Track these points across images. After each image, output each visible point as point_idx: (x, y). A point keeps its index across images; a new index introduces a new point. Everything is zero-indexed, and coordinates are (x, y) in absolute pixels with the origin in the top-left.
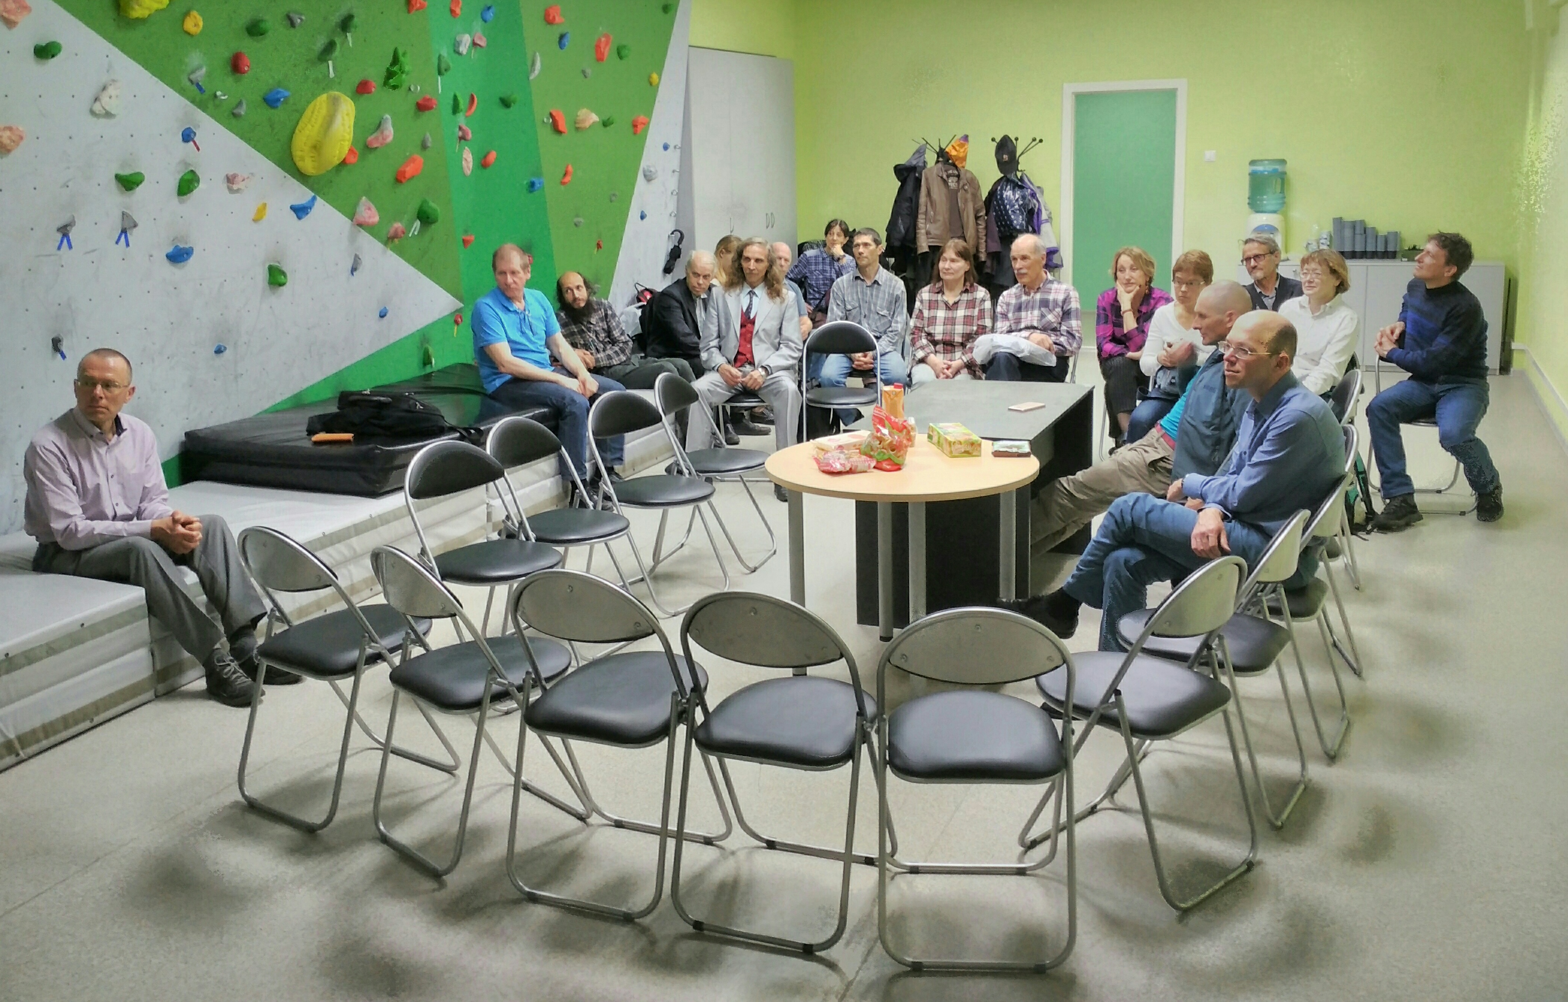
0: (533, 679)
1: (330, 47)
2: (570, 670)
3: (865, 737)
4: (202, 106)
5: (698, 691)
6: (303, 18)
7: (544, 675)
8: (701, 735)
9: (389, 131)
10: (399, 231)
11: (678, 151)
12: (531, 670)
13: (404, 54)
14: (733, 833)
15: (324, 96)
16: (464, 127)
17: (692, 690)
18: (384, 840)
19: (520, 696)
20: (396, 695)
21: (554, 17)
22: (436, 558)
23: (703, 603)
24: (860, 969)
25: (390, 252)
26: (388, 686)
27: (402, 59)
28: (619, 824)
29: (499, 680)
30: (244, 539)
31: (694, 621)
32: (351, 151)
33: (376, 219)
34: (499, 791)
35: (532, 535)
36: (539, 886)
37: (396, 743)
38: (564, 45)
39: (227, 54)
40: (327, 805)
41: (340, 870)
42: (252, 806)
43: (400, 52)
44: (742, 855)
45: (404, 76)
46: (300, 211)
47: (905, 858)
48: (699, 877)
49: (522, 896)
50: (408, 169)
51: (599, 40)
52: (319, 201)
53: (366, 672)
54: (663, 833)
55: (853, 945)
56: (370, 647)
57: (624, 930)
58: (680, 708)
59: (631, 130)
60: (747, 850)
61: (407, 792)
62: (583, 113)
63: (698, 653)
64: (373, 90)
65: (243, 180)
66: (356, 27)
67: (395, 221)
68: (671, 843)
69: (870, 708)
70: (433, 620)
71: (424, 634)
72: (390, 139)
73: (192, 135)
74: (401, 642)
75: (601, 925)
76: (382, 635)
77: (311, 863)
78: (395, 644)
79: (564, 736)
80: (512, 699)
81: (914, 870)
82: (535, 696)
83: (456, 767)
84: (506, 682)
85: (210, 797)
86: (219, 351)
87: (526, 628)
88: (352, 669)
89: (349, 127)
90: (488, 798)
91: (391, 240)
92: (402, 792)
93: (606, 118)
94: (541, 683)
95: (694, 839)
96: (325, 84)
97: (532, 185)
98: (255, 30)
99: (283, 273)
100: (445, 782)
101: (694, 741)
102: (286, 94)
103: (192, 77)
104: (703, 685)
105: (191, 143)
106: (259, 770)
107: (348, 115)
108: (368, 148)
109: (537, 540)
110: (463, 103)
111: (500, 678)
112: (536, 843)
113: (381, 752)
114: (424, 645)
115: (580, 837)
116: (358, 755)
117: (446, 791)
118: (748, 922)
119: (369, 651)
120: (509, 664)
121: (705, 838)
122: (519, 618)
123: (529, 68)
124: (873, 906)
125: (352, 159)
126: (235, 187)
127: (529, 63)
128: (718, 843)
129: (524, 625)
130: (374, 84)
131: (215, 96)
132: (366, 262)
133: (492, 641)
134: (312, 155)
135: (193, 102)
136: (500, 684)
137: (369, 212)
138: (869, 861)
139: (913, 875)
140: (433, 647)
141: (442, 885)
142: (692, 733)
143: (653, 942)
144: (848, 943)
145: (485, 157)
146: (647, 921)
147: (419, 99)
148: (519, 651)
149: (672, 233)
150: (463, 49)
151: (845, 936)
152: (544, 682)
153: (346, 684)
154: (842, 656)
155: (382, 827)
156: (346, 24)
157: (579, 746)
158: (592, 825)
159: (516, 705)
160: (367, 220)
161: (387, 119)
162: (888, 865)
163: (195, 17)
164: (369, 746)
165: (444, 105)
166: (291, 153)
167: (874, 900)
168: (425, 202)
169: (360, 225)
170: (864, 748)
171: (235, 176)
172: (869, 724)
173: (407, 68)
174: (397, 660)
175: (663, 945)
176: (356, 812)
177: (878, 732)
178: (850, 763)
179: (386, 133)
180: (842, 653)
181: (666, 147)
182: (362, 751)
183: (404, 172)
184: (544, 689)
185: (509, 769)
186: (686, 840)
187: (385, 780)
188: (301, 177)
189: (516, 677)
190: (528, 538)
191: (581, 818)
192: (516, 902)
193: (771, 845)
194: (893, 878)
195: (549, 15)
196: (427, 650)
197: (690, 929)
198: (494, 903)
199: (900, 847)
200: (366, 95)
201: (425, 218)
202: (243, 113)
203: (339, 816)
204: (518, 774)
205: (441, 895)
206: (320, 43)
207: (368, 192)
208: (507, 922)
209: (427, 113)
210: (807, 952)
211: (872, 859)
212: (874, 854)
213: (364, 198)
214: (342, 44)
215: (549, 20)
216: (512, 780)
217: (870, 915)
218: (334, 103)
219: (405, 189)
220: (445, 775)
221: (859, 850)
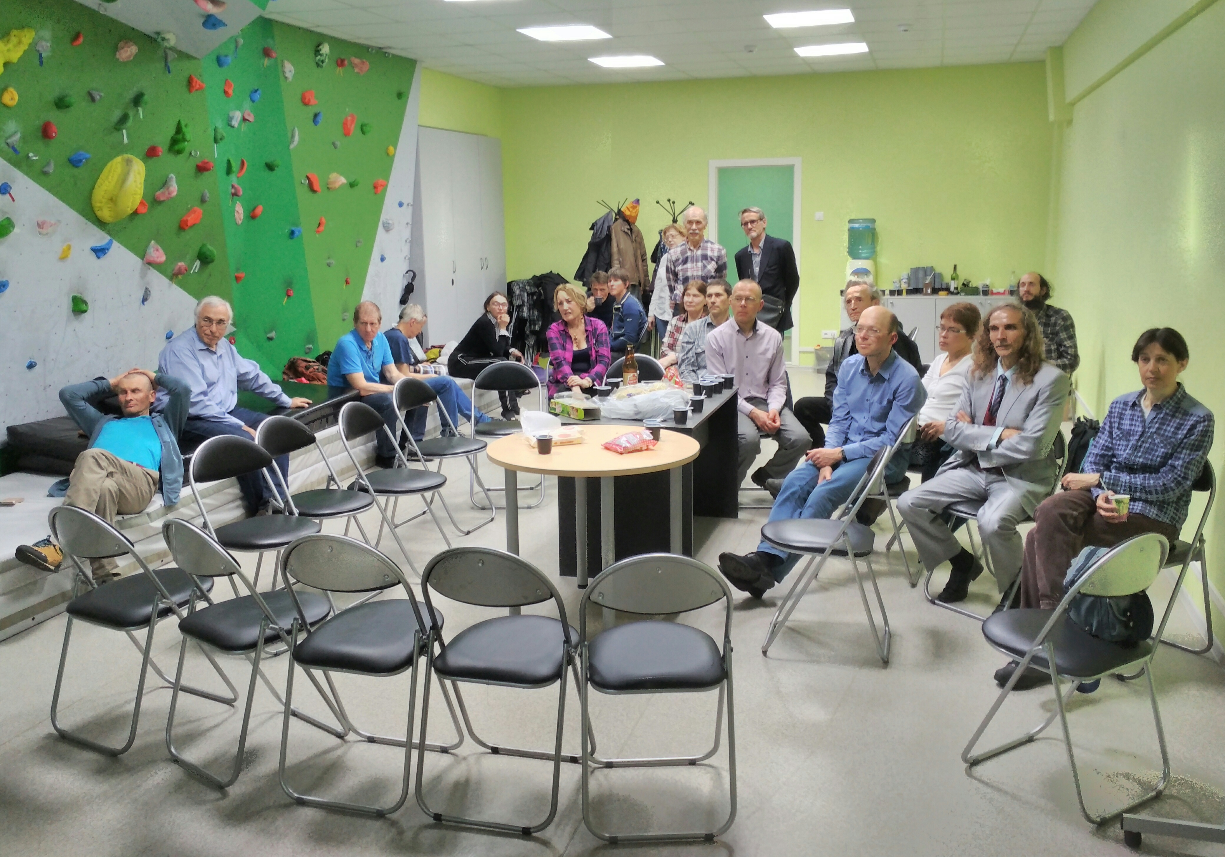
0: (300, 624)
1: (124, 119)
2: (329, 618)
3: (570, 661)
4: (16, 164)
5: (436, 628)
6: (102, 94)
7: (309, 621)
8: (439, 663)
9: (174, 187)
10: (183, 269)
11: (411, 208)
12: (298, 617)
13: (186, 126)
14: (464, 743)
15: (119, 159)
16: (236, 186)
17: (431, 628)
18: (176, 760)
19: (289, 638)
20: (184, 641)
21: (309, 100)
22: (215, 530)
23: (439, 558)
24: (568, 845)
25: (175, 286)
26: (178, 635)
27: (184, 129)
28: (371, 740)
29: (271, 625)
30: (54, 515)
31: (433, 572)
32: (142, 203)
33: (163, 258)
34: (271, 718)
35: (296, 511)
36: (308, 792)
37: (183, 682)
38: (318, 122)
39: (39, 123)
40: (127, 734)
41: (139, 786)
42: (63, 737)
43: (183, 124)
44: (472, 760)
45: (186, 143)
46: (99, 252)
47: (601, 756)
48: (438, 779)
49: (292, 801)
50: (189, 219)
51: (346, 119)
52: (116, 244)
53: (159, 623)
54: (408, 745)
55: (562, 827)
56: (163, 603)
57: (378, 824)
58: (421, 643)
59: (373, 191)
60: (475, 756)
61: (195, 721)
62: (334, 176)
63: (437, 598)
64: (160, 154)
65: (51, 226)
66: (146, 103)
67: (180, 261)
68: (415, 754)
69: (574, 638)
70: (215, 578)
71: (208, 591)
72: (174, 194)
73: (8, 189)
74: (188, 598)
75: (359, 822)
76: (173, 593)
77: (113, 781)
78: (182, 600)
79: (325, 668)
80: (282, 641)
81: (609, 765)
82: (301, 637)
83: (235, 700)
84: (277, 627)
85: (28, 730)
86: (31, 366)
87: (294, 584)
88: (146, 621)
89: (141, 183)
90: (262, 723)
91: (175, 276)
92: (190, 722)
93: (352, 180)
94: (306, 627)
95: (432, 749)
96: (119, 149)
97: (292, 233)
98: (61, 104)
99: (85, 303)
100: (226, 712)
101: (433, 668)
102: (88, 156)
103: (9, 141)
104: (440, 623)
105: (8, 195)
106: (68, 707)
107: (139, 173)
108: (156, 202)
109: (300, 514)
110: (235, 166)
111: (272, 623)
112: (304, 758)
113: (172, 690)
114: (207, 600)
115: (339, 752)
116: (153, 693)
117: (226, 720)
118: (479, 813)
119: (161, 606)
120: (281, 613)
121: (441, 747)
122: (288, 574)
123: (289, 140)
124: (577, 795)
125: (143, 210)
126: (44, 231)
127: (290, 135)
128: (452, 751)
129: (292, 580)
130: (160, 149)
131: (28, 157)
132: (155, 294)
133: (265, 595)
134: (109, 206)
135: (9, 161)
136: (272, 629)
137: (157, 253)
138: (574, 760)
139: (609, 770)
140: (215, 601)
141: (225, 795)
142: (432, 662)
143: (401, 833)
144: (558, 825)
145: (254, 210)
146: (395, 816)
147: (199, 162)
148: (289, 601)
149: (407, 272)
150: (235, 123)
151: (556, 819)
152: (309, 627)
153: (141, 634)
154: (551, 597)
155: (173, 750)
156: (137, 100)
157: (337, 676)
158: (349, 742)
159: (287, 647)
160: (156, 259)
161: (172, 177)
162: (589, 763)
163: (12, 92)
164: (161, 685)
165: (219, 168)
166: (91, 204)
167: (578, 790)
168: (204, 245)
169: (150, 263)
170: (570, 668)
171: (44, 223)
172: (573, 650)
173: (188, 136)
174: (185, 612)
175: (409, 835)
176: (150, 739)
177: (581, 655)
178: (559, 681)
179: (171, 189)
180: (552, 594)
181: (401, 205)
182: (155, 690)
183: (187, 221)
184: (309, 632)
185: (280, 699)
186: (427, 750)
187: (176, 713)
188: (101, 223)
189: (286, 623)
190: (291, 513)
191: (340, 736)
192: (287, 806)
193: (495, 751)
194: (592, 772)
195: (305, 99)
196: (210, 604)
197: (431, 821)
198: (268, 808)
199: (598, 748)
200: (154, 158)
201: (205, 259)
202: (51, 171)
203: (137, 743)
204: (287, 704)
205: (223, 803)
206: (117, 114)
207: (158, 237)
208: (280, 822)
209: (206, 174)
210: (526, 833)
211: (576, 758)
212: (578, 753)
213: (153, 242)
214: (135, 116)
215: (305, 101)
216: (283, 708)
217: (575, 802)
218: (128, 162)
219: (188, 235)
220: (226, 707)
221: (566, 752)
